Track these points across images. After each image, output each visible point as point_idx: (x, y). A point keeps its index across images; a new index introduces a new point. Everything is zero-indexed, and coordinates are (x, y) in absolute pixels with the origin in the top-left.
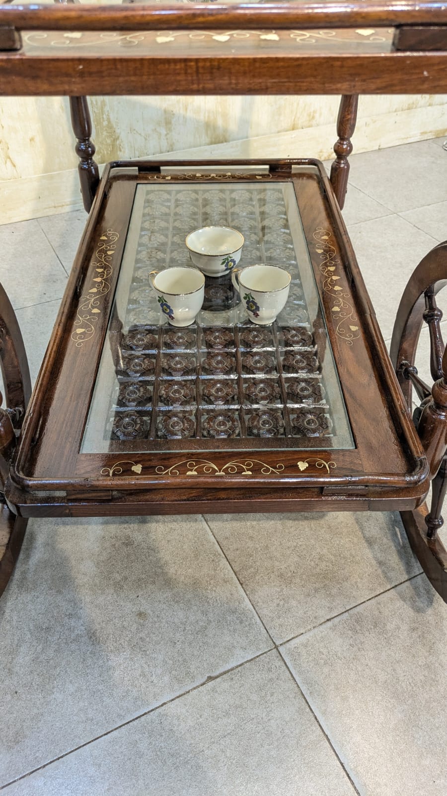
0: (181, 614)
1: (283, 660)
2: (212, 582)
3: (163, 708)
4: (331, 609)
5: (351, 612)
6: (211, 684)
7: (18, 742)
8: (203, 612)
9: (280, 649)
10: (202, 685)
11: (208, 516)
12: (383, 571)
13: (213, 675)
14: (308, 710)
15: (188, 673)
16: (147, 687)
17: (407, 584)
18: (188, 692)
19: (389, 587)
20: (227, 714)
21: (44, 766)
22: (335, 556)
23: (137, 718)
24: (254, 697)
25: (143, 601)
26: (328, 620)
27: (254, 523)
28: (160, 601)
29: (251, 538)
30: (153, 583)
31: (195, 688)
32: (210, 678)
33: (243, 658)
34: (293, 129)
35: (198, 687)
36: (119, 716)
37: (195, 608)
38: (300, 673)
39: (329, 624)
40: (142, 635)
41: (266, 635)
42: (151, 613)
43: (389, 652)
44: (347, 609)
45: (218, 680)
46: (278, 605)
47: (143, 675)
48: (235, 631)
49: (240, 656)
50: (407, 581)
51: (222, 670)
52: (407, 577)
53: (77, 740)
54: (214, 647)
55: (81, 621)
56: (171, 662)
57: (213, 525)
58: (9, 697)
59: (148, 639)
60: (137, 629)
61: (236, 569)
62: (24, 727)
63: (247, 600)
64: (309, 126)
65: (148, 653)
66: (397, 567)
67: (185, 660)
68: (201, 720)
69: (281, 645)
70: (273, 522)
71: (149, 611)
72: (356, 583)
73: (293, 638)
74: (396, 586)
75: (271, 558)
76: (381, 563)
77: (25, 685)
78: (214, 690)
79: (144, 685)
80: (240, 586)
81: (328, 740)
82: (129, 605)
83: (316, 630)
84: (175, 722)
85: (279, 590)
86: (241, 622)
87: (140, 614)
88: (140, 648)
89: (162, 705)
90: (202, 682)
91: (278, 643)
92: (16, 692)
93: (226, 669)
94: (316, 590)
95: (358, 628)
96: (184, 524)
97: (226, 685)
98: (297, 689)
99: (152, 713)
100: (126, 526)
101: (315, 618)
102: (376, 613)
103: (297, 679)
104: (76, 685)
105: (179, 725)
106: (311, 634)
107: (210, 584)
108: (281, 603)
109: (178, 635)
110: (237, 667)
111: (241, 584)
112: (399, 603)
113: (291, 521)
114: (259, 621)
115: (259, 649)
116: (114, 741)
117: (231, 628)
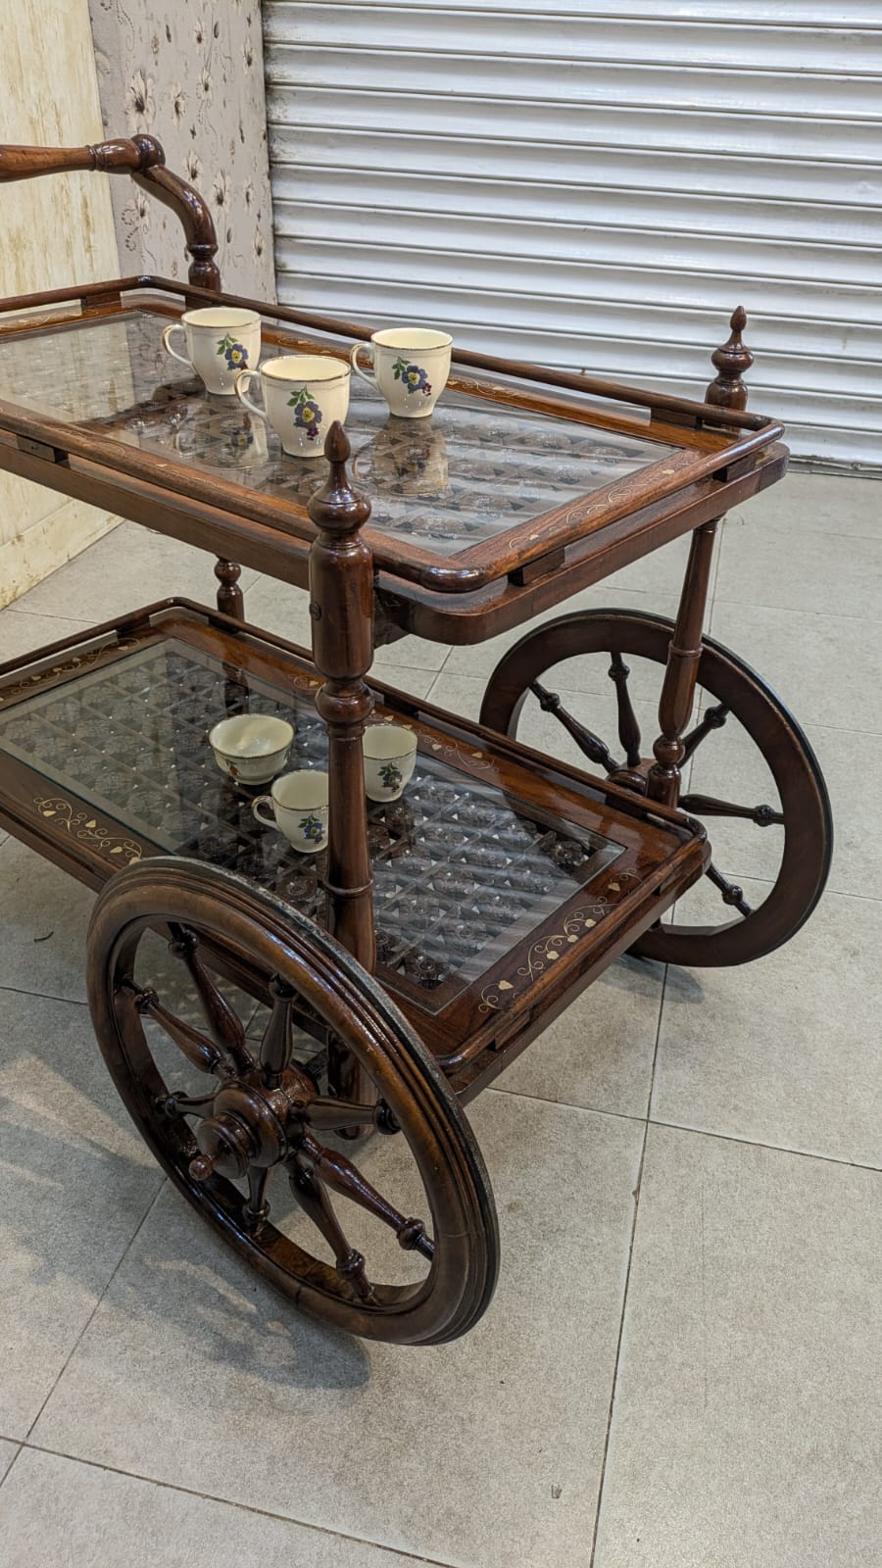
0: (544, 1172)
1: (665, 1125)
2: (530, 1122)
3: (634, 1251)
4: (645, 1056)
5: (660, 1045)
6: (641, 1195)
7: (565, 1410)
8: (558, 1153)
9: (651, 1119)
10: (637, 1203)
12: (641, 994)
13: (634, 1188)
14: (726, 1141)
15: (615, 1208)
16: (601, 1252)
17: (667, 988)
18: (635, 1221)
19: (660, 1002)
20: (682, 1203)
21: (613, 1397)
23: (627, 1281)
24: (683, 1171)
26: (654, 1065)
28: (511, 1181)
31: (636, 1212)
32: (636, 1193)
33: (637, 1153)
35: (636, 1209)
36: (612, 1295)
37: (547, 1156)
38: (689, 1123)
39: (657, 1067)
40: (537, 1221)
41: (629, 1120)
42: (518, 1197)
43: (719, 1048)
44: (655, 1044)
45: (642, 1187)
46: (605, 1090)
47: (584, 1247)
48: (602, 1141)
49: (634, 1155)
50: (664, 987)
51: (636, 1179)
52: (660, 984)
53: (608, 1350)
54: (605, 1168)
56: (591, 1214)
58: (501, 1394)
59: (547, 1219)
60: (526, 1221)
61: (535, 1094)
62: (553, 1395)
63: (578, 1109)
65: (563, 1228)
66: (645, 982)
67: (599, 1202)
68: (671, 1228)
69: (648, 1116)
71: (514, 1198)
72: (634, 1019)
73: (650, 1102)
74: (663, 996)
75: (548, 1060)
76: (631, 989)
77: (500, 1369)
78: (650, 1198)
79: (597, 1254)
80: (556, 1105)
81: (763, 1146)
83: (655, 1080)
84: (657, 1250)
85: (589, 1078)
86: (598, 1129)
88: (551, 1231)
89: (631, 1251)
90: (634, 1202)
91: (644, 1117)
92: (502, 1382)
93: (637, 1175)
94: (616, 1052)
95: (679, 1051)
97: (653, 1185)
98: (701, 1135)
99: (632, 1265)
100: (379, 1153)
101: (643, 1073)
102: (676, 1028)
103: (692, 1128)
104: (543, 1316)
105: (663, 1249)
106: (656, 1087)
107: (531, 1126)
108: (605, 1086)
109: (565, 1189)
110: (642, 1165)
111: (556, 1102)
112: (681, 1007)
114: (609, 1116)
115: (638, 1136)
116: (636, 1316)
117: (597, 1142)
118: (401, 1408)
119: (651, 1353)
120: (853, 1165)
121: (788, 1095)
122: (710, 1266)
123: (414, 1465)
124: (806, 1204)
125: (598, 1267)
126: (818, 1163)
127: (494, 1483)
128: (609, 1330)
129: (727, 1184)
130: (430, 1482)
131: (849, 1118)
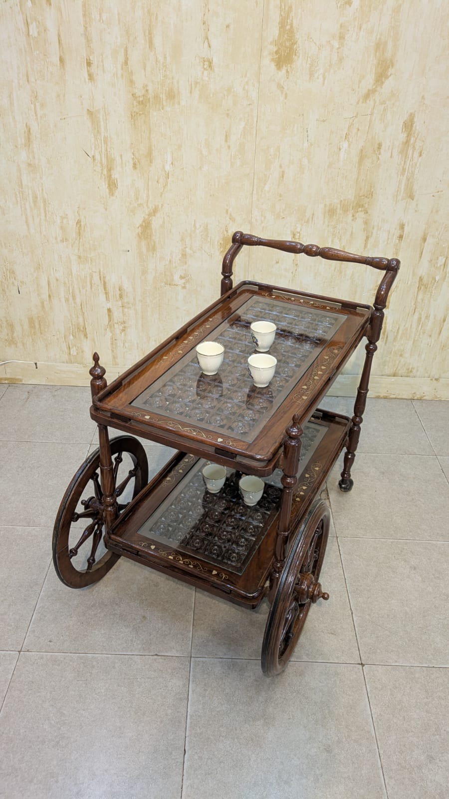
0: (160, 625)
1: (190, 663)
2: (182, 618)
4: (225, 654)
5: (233, 660)
6: (156, 657)
7: (75, 641)
8: (169, 628)
9: (192, 659)
11: (198, 590)
13: (158, 654)
14: (188, 686)
15: (149, 648)
16: (131, 646)
18: (145, 655)
20: (155, 671)
22: (244, 633)
23: (121, 655)
24: (169, 671)
25: (148, 613)
26: (221, 658)
27: (217, 602)
28: (155, 616)
29: (211, 608)
30: (157, 607)
32: (156, 655)
33: (174, 654)
34: (394, 376)
35: (150, 655)
36: (114, 650)
37: (168, 625)
38: (194, 671)
39: (220, 660)
40: (140, 625)
41: (190, 651)
43: (238, 683)
44: (233, 658)
45: (160, 657)
46: (203, 641)
48: (178, 642)
51: (163, 654)
53: (95, 651)
54: (166, 644)
55: (120, 608)
56: (145, 641)
57: (198, 595)
58: (79, 624)
59: (141, 628)
60: (140, 622)
61: (195, 618)
62: (79, 637)
63: (191, 633)
64: (407, 377)
65: (138, 633)
67: (151, 643)
68: (143, 668)
69: (194, 657)
70: (225, 605)
71: (148, 618)
72: (245, 649)
73: (200, 657)
77: (87, 622)
78: (155, 660)
79: (130, 644)
80: (192, 626)
81: (188, 701)
82: (142, 611)
83: (213, 659)
84: (134, 663)
85: (208, 635)
86: (183, 640)
87: (144, 617)
88: (136, 630)
89: (133, 655)
90: (153, 654)
91: (192, 656)
92: (83, 623)
93: (165, 655)
94: (224, 644)
95: (232, 668)
96: (185, 588)
97: (161, 660)
98: (188, 677)
99: (127, 656)
100: (160, 577)
101: (216, 654)
102: (244, 666)
103: (191, 673)
104: (105, 631)
105: (134, 665)
106: (209, 659)
107: (180, 619)
108: (205, 641)
109: (154, 632)
110: (170, 656)
111: (193, 625)
113: (234, 609)
114: (190, 643)
115: (183, 654)
116: (108, 658)
117: (177, 641)
118: (74, 600)
119: (95, 663)
120: (186, 737)
121: (219, 712)
122: (129, 681)
123: (58, 606)
124: (162, 716)
125: (125, 645)
126: (183, 722)
127: (53, 626)
128: (102, 650)
129: (166, 687)
130: (53, 610)
131: (212, 737)
